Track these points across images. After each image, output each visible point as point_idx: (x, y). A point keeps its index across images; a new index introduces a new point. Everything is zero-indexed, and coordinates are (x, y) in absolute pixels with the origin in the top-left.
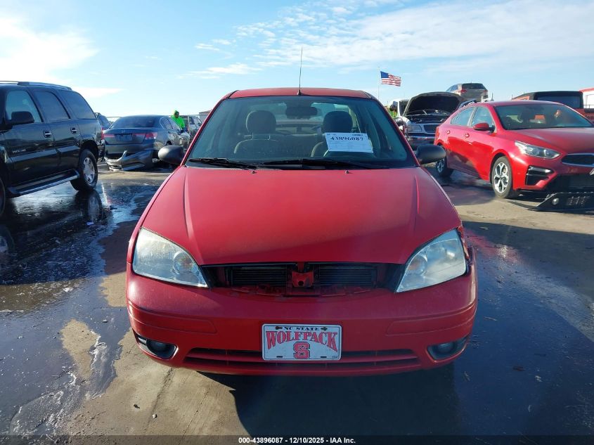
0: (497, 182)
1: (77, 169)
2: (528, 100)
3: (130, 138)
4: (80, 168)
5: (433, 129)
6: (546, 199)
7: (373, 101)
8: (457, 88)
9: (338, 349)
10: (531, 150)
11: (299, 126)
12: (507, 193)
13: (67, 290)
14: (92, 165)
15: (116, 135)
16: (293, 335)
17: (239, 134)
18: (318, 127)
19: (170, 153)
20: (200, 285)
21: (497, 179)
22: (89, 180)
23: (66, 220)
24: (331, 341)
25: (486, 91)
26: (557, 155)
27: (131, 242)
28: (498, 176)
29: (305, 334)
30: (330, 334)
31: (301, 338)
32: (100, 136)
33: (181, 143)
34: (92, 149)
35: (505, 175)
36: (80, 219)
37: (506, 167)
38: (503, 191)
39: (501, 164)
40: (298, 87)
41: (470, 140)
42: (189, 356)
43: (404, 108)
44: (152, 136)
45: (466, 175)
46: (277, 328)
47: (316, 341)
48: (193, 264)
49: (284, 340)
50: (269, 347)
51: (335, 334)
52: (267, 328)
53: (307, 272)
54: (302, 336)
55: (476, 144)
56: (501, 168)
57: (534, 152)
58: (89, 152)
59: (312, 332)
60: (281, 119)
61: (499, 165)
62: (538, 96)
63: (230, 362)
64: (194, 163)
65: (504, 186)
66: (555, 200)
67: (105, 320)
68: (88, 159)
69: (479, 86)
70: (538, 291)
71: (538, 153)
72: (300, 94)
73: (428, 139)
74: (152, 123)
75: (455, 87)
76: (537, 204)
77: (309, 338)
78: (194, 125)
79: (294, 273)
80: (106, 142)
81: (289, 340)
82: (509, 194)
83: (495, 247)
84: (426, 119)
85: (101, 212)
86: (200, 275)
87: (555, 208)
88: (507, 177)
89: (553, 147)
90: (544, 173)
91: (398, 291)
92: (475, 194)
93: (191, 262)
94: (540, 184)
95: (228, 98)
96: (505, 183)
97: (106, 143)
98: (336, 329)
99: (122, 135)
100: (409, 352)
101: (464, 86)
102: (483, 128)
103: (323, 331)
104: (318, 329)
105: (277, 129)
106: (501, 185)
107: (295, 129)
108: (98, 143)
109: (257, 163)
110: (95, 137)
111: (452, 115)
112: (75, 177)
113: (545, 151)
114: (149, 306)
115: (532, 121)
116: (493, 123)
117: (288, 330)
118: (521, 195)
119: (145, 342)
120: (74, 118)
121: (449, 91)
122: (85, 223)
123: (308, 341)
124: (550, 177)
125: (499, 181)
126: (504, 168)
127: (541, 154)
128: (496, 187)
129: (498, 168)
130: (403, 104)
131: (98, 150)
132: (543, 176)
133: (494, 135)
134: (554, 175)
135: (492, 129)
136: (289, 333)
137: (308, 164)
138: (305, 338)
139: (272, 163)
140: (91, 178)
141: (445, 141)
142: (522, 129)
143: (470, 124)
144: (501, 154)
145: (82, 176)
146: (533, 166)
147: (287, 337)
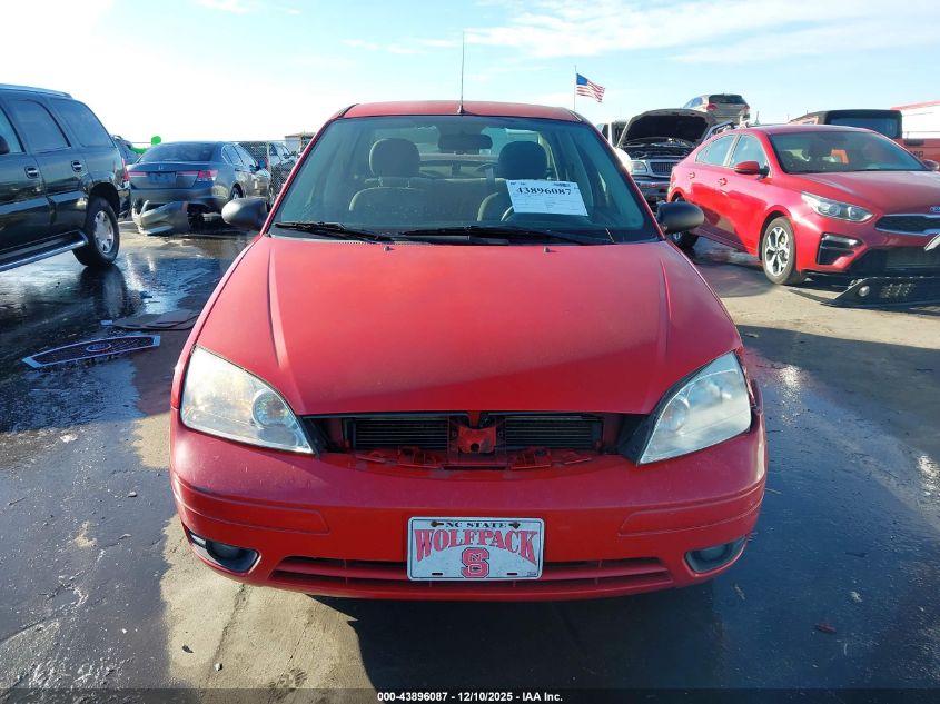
0: (770, 259)
1: (83, 230)
2: (816, 124)
3: (172, 178)
4: (89, 228)
5: (667, 169)
6: (850, 287)
7: (585, 124)
8: (701, 102)
9: (537, 559)
10: (827, 207)
11: (456, 165)
12: (786, 277)
13: (67, 439)
14: (109, 222)
15: (148, 173)
16: (461, 536)
17: (356, 177)
18: (488, 167)
19: (242, 210)
20: (299, 449)
21: (771, 253)
22: (105, 248)
23: (64, 316)
24: (526, 546)
25: (747, 107)
26: (868, 216)
27: (179, 369)
28: (773, 249)
29: (482, 533)
30: (524, 534)
31: (475, 542)
32: (122, 176)
33: (256, 187)
34: (108, 198)
35: (783, 247)
36: (90, 315)
37: (786, 235)
38: (779, 273)
39: (778, 229)
40: (459, 99)
41: (726, 189)
42: (281, 569)
43: (620, 134)
44: (209, 174)
45: (718, 245)
46: (434, 524)
47: (500, 546)
48: (286, 412)
49: (445, 545)
50: (420, 558)
51: (533, 533)
52: (418, 524)
53: (485, 427)
54: (477, 537)
55: (735, 196)
56: (778, 235)
57: (831, 212)
58: (104, 203)
59: (494, 530)
60: (428, 151)
61: (775, 230)
62: (831, 117)
63: (351, 580)
64: (284, 231)
65: (781, 264)
66: (864, 289)
67: (134, 493)
68: (102, 214)
69: (736, 100)
70: (844, 442)
71: (838, 212)
72: (463, 113)
73: (656, 186)
74: (209, 154)
75: (698, 101)
76: (834, 295)
77: (489, 541)
78: (276, 158)
79: (463, 430)
80: (132, 185)
81: (454, 544)
82: (788, 279)
83: (773, 367)
84: (653, 153)
85: (125, 304)
86: (299, 430)
87: (864, 303)
88: (787, 251)
89: (863, 202)
90: (846, 245)
91: (642, 461)
92: (735, 277)
93: (282, 407)
94: (840, 262)
95: (341, 117)
96: (784, 260)
97: (133, 187)
98: (535, 526)
99: (159, 173)
100: (653, 561)
101: (713, 99)
102: (749, 170)
103: (512, 528)
104: (504, 525)
105: (422, 168)
106: (776, 264)
107: (447, 170)
108: (119, 188)
109: (393, 231)
110: (113, 177)
111: (699, 148)
112: (81, 243)
113: (849, 209)
114: (210, 485)
115: (825, 158)
116: (766, 161)
117: (454, 528)
118: (808, 279)
119: (203, 542)
120: (76, 145)
121: (689, 107)
122: (99, 321)
123: (487, 547)
124: (856, 252)
125: (774, 256)
126: (782, 235)
127: (843, 214)
128: (769, 266)
129: (773, 235)
130: (618, 128)
131: (118, 199)
132: (843, 249)
133: (768, 182)
134: (862, 248)
135: (764, 172)
136: (454, 533)
137: (479, 236)
138: (482, 542)
139: (417, 233)
140: (107, 246)
141: (687, 189)
142: (811, 172)
143: (729, 162)
144: (778, 213)
145: (93, 243)
146: (829, 233)
147: (451, 540)
